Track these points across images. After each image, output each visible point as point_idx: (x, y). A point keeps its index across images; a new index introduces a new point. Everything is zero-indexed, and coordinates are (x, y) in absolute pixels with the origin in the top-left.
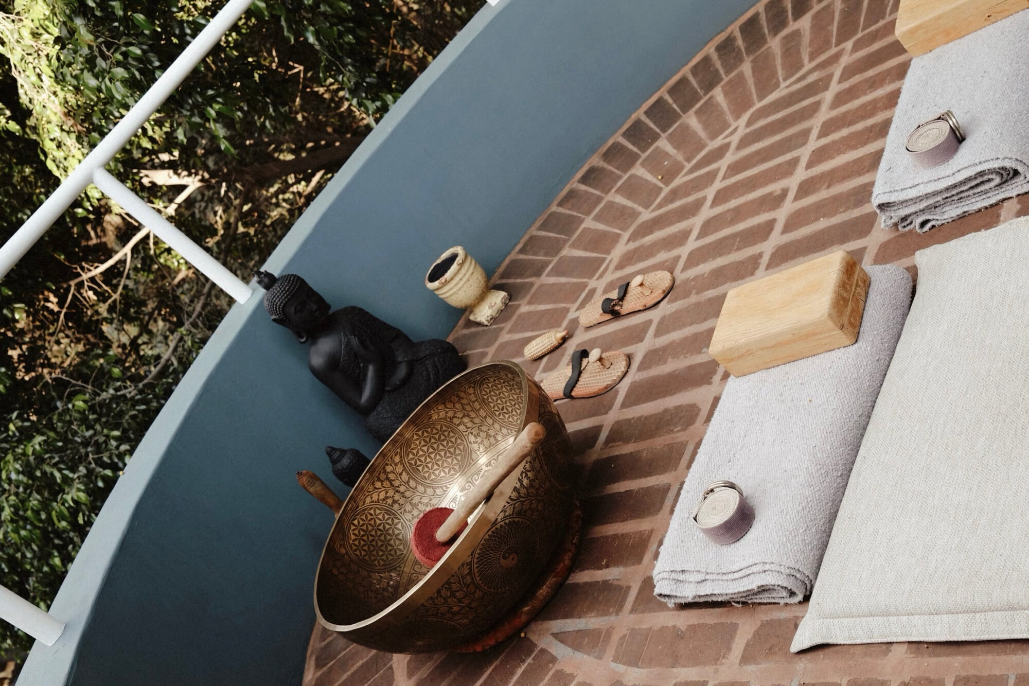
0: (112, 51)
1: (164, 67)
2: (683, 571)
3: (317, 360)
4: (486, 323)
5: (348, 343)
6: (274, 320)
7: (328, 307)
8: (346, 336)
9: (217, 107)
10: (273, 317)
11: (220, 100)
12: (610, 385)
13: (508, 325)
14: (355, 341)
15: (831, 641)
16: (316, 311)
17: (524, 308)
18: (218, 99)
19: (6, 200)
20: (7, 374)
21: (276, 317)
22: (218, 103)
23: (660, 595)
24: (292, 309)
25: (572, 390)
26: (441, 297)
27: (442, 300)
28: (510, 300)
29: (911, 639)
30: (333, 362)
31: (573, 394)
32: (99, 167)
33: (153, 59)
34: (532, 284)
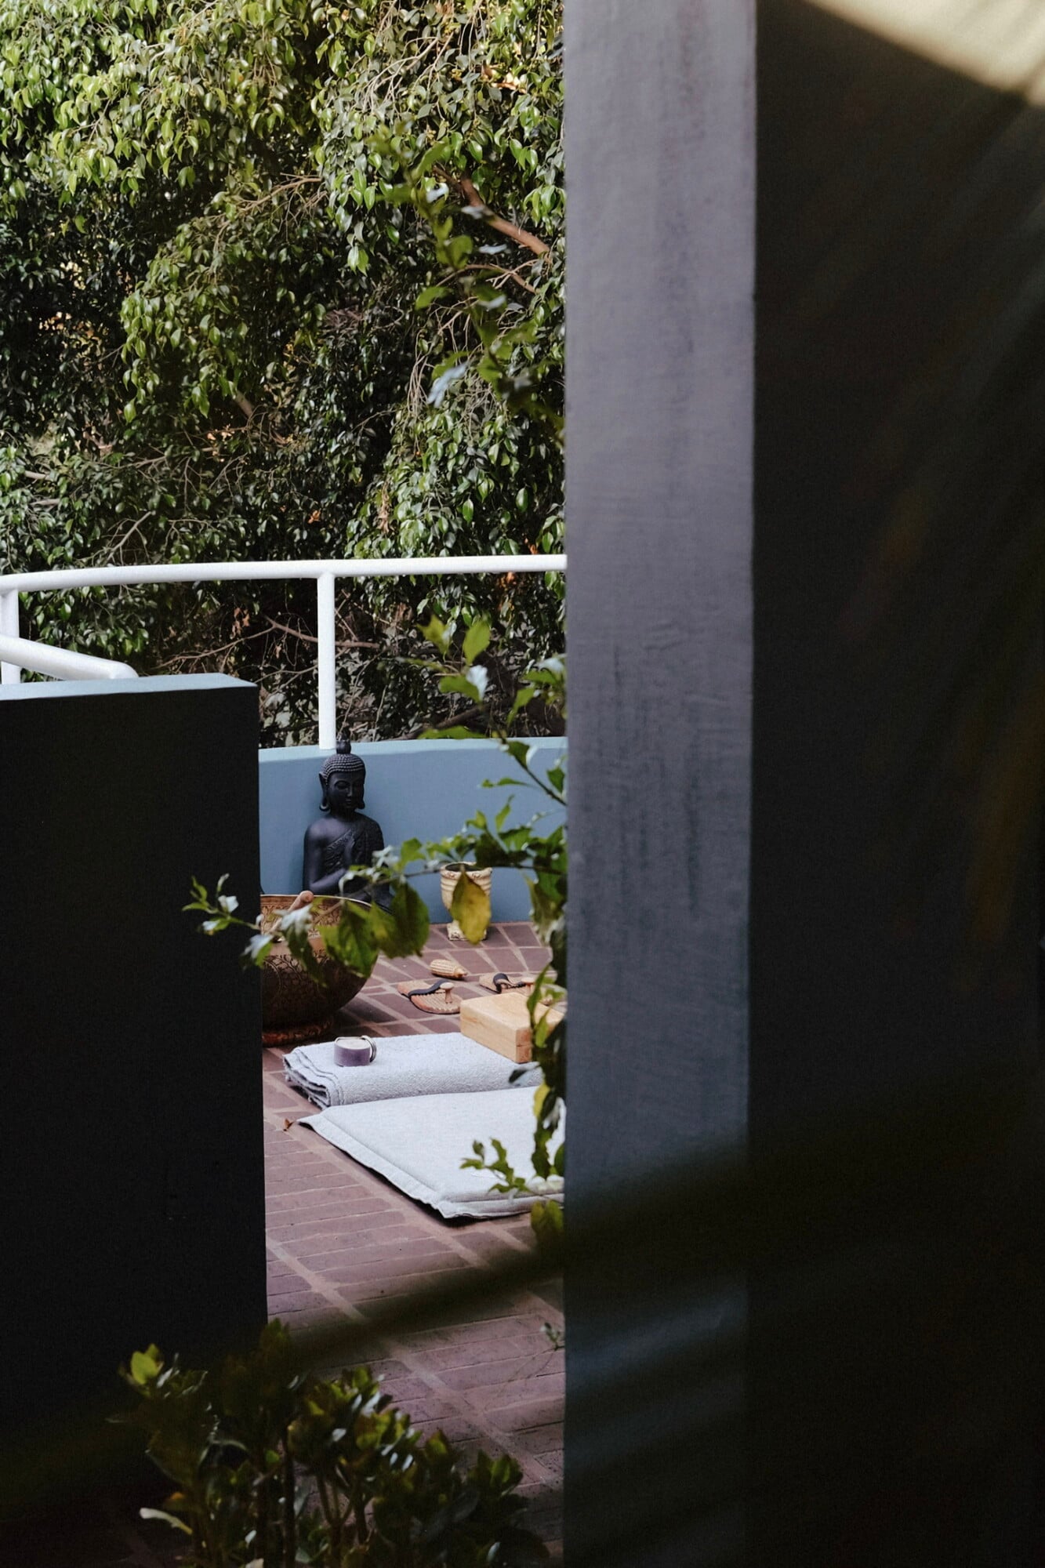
0: (433, 508)
1: (452, 552)
2: (306, 1057)
3: (317, 831)
4: (450, 936)
5: (346, 841)
6: (320, 775)
7: (362, 806)
8: (350, 835)
9: (465, 611)
10: (321, 773)
11: (472, 610)
12: (432, 1009)
13: (456, 949)
14: (351, 844)
15: (315, 1127)
16: (350, 797)
17: (481, 951)
18: (471, 608)
19: (300, 508)
20: (145, 642)
21: (323, 775)
22: (469, 610)
23: (286, 1061)
24: (336, 781)
25: (415, 994)
26: (443, 886)
27: (441, 888)
28: (484, 940)
29: (338, 1145)
30: (323, 843)
31: (413, 997)
32: (333, 574)
33: (450, 538)
34: (507, 944)
